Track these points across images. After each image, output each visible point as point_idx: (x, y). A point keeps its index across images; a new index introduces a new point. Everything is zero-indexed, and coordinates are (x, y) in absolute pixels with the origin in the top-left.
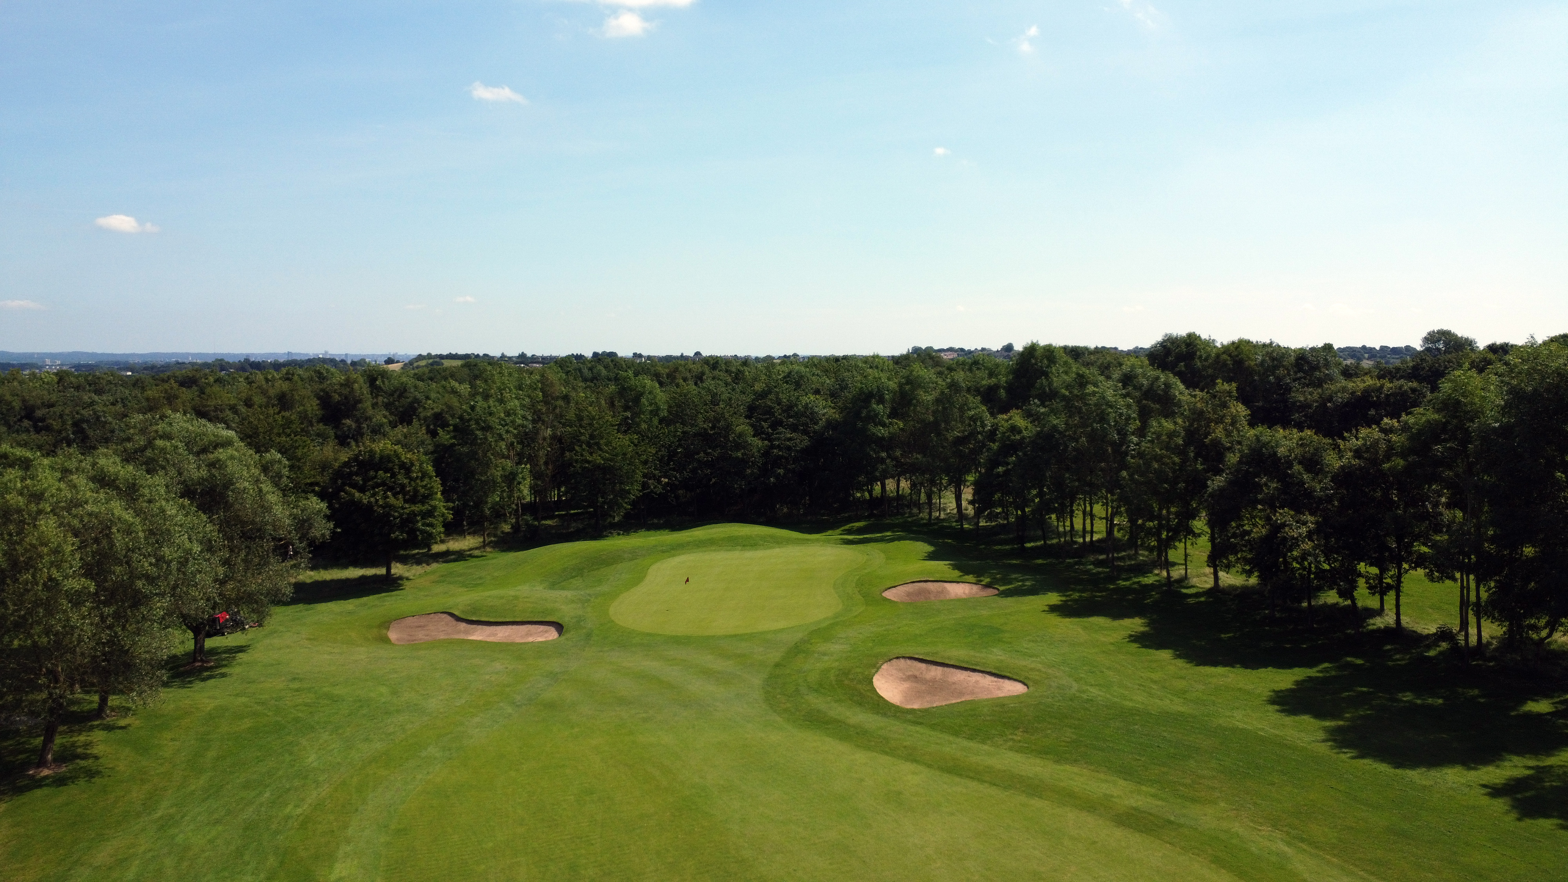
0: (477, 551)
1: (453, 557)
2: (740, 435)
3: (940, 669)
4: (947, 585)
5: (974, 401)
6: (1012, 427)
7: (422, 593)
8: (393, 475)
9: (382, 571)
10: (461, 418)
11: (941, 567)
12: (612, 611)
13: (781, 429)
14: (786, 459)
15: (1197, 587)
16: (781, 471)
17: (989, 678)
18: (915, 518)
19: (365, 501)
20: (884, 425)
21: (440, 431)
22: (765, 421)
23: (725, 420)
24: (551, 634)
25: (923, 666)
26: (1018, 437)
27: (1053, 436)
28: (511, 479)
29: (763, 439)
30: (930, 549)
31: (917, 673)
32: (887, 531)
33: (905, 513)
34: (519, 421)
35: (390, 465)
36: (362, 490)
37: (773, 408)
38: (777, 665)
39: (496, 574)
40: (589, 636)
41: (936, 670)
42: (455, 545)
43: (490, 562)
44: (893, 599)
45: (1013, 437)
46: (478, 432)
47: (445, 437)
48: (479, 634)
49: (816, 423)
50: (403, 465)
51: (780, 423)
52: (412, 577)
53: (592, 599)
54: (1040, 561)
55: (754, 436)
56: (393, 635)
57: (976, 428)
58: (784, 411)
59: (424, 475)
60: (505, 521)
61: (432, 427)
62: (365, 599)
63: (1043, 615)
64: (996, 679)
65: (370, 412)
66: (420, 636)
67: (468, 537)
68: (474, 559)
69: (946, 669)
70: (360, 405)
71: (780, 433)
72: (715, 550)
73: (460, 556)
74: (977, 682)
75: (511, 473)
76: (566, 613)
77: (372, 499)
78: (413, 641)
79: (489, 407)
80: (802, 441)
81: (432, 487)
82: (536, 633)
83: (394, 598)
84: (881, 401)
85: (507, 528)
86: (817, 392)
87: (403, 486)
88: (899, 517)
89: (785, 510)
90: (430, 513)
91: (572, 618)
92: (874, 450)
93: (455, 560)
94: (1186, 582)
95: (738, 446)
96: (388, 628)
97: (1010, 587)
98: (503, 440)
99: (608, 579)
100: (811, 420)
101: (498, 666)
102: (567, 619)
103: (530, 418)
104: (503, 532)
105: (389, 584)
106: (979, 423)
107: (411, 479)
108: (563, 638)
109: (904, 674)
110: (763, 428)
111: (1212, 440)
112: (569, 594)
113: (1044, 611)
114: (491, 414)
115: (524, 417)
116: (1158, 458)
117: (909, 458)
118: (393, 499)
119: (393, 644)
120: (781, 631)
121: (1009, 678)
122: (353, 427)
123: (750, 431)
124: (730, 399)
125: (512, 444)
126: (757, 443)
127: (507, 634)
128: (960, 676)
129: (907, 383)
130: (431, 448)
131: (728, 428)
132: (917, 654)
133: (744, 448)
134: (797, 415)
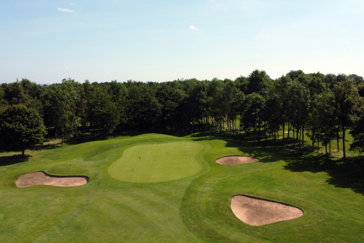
0: (60, 145)
1: (50, 147)
2: (154, 103)
3: (257, 200)
4: (239, 157)
5: (238, 90)
6: (256, 98)
7: (35, 163)
8: (23, 117)
9: (20, 153)
10: (53, 96)
11: (234, 150)
12: (109, 170)
13: (168, 101)
14: (170, 111)
15: (336, 157)
16: (169, 115)
17: (282, 206)
18: (215, 131)
19: (11, 127)
20: (205, 99)
21: (46, 101)
22: (162, 98)
23: (149, 97)
24: (84, 182)
25: (249, 199)
26: (259, 102)
27: (276, 101)
28: (71, 118)
29: (162, 104)
30: (226, 142)
31: (247, 203)
32: (207, 136)
33: (211, 129)
34: (76, 98)
35: (22, 113)
36: (10, 122)
37: (165, 94)
38: (184, 199)
39: (65, 154)
40: (99, 183)
41: (255, 201)
42: (51, 142)
43: (64, 149)
44: (220, 164)
45: (257, 102)
46: (58, 101)
47: (48, 103)
48: (54, 182)
49: (180, 99)
50: (26, 113)
51: (168, 99)
52: (33, 156)
53: (101, 165)
54: (268, 147)
55: (159, 103)
56: (17, 183)
57: (240, 99)
58: (169, 95)
59: (35, 116)
60: (71, 133)
61: (44, 100)
62: (12, 165)
63: (284, 171)
64: (285, 206)
65: (23, 95)
66: (30, 183)
67: (57, 139)
68: (59, 148)
69: (260, 200)
70: (20, 93)
71: (168, 102)
72: (147, 144)
73: (53, 147)
74: (276, 207)
75: (71, 116)
76: (90, 172)
77: (14, 126)
78: (26, 185)
79: (64, 92)
80: (176, 105)
81: (39, 122)
82: (78, 181)
83: (23, 165)
84: (204, 90)
85: (72, 136)
86: (180, 88)
87: (27, 121)
88: (209, 131)
89: (169, 128)
90: (38, 132)
91: (92, 174)
92: (202, 107)
93: (51, 148)
94: (330, 155)
95: (153, 107)
96: (17, 179)
97: (263, 158)
98: (68, 104)
99: (108, 156)
100: (179, 97)
101: (57, 201)
102: (90, 175)
103: (79, 97)
104: (70, 137)
105: (23, 158)
106: (241, 97)
107: (29, 118)
108: (89, 184)
109: (242, 203)
110: (162, 100)
111: (347, 101)
112: (91, 163)
113: (283, 169)
114: (64, 95)
115: (78, 97)
116: (327, 108)
117: (215, 110)
118: (22, 126)
119: (17, 187)
120: (180, 180)
121: (291, 206)
122: (17, 100)
123: (158, 101)
124: (150, 91)
125: (72, 105)
126: (160, 105)
127: (66, 181)
128: (267, 204)
129: (212, 84)
130: (42, 107)
131: (150, 100)
132: (245, 193)
133: (155, 107)
134: (174, 96)
